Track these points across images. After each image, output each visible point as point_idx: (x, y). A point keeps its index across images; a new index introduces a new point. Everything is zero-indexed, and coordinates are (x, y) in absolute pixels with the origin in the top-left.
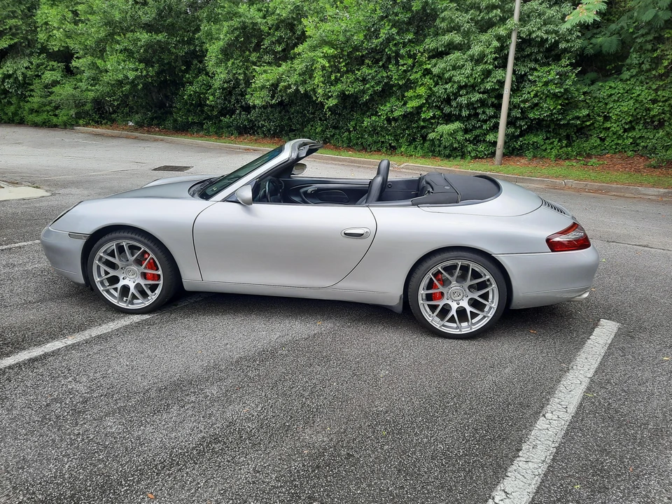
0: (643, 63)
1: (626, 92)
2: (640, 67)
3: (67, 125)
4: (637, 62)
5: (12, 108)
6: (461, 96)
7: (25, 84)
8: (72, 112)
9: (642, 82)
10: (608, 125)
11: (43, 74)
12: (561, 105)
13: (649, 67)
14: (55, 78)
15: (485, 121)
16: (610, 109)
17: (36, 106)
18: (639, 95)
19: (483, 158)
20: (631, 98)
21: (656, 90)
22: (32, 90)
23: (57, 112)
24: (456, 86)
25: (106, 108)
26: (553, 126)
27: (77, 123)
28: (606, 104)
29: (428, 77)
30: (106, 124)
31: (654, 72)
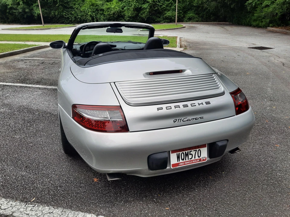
3: (265, 27)
5: (248, 19)
7: (255, 8)
8: (268, 20)
11: (263, 2)
14: (267, 3)
17: (255, 18)
22: (256, 11)
23: (263, 20)
25: (287, 17)
27: (269, 25)
30: (283, 26)
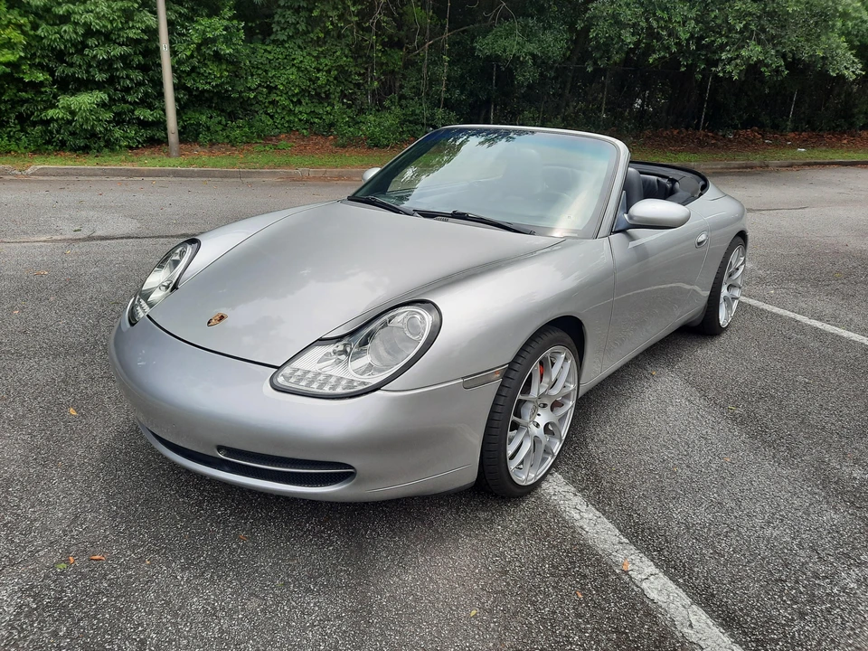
0: (298, 23)
1: (286, 58)
2: (295, 28)
4: (294, 21)
6: (91, 48)
9: (299, 47)
10: (273, 97)
12: (226, 70)
13: (305, 28)
15: (127, 90)
16: (272, 78)
18: (301, 62)
19: (137, 148)
20: (293, 65)
21: (317, 58)
24: (81, 31)
26: (215, 100)
28: (266, 71)
29: (16, 12)
31: (312, 35)
